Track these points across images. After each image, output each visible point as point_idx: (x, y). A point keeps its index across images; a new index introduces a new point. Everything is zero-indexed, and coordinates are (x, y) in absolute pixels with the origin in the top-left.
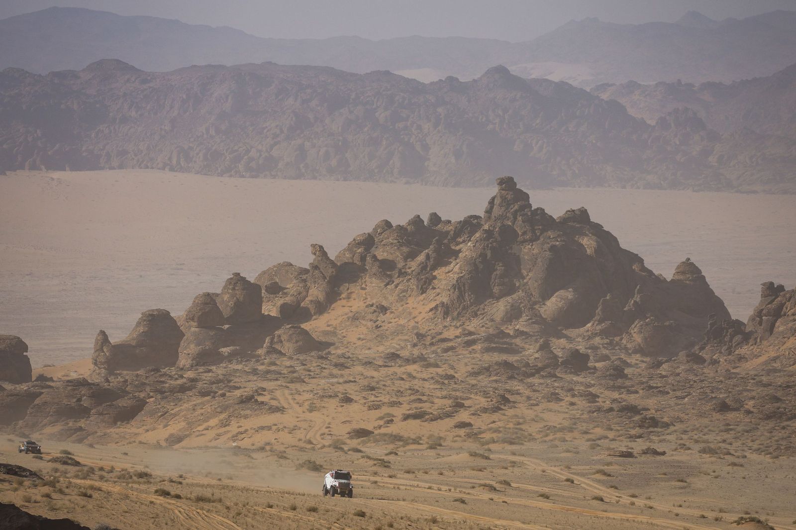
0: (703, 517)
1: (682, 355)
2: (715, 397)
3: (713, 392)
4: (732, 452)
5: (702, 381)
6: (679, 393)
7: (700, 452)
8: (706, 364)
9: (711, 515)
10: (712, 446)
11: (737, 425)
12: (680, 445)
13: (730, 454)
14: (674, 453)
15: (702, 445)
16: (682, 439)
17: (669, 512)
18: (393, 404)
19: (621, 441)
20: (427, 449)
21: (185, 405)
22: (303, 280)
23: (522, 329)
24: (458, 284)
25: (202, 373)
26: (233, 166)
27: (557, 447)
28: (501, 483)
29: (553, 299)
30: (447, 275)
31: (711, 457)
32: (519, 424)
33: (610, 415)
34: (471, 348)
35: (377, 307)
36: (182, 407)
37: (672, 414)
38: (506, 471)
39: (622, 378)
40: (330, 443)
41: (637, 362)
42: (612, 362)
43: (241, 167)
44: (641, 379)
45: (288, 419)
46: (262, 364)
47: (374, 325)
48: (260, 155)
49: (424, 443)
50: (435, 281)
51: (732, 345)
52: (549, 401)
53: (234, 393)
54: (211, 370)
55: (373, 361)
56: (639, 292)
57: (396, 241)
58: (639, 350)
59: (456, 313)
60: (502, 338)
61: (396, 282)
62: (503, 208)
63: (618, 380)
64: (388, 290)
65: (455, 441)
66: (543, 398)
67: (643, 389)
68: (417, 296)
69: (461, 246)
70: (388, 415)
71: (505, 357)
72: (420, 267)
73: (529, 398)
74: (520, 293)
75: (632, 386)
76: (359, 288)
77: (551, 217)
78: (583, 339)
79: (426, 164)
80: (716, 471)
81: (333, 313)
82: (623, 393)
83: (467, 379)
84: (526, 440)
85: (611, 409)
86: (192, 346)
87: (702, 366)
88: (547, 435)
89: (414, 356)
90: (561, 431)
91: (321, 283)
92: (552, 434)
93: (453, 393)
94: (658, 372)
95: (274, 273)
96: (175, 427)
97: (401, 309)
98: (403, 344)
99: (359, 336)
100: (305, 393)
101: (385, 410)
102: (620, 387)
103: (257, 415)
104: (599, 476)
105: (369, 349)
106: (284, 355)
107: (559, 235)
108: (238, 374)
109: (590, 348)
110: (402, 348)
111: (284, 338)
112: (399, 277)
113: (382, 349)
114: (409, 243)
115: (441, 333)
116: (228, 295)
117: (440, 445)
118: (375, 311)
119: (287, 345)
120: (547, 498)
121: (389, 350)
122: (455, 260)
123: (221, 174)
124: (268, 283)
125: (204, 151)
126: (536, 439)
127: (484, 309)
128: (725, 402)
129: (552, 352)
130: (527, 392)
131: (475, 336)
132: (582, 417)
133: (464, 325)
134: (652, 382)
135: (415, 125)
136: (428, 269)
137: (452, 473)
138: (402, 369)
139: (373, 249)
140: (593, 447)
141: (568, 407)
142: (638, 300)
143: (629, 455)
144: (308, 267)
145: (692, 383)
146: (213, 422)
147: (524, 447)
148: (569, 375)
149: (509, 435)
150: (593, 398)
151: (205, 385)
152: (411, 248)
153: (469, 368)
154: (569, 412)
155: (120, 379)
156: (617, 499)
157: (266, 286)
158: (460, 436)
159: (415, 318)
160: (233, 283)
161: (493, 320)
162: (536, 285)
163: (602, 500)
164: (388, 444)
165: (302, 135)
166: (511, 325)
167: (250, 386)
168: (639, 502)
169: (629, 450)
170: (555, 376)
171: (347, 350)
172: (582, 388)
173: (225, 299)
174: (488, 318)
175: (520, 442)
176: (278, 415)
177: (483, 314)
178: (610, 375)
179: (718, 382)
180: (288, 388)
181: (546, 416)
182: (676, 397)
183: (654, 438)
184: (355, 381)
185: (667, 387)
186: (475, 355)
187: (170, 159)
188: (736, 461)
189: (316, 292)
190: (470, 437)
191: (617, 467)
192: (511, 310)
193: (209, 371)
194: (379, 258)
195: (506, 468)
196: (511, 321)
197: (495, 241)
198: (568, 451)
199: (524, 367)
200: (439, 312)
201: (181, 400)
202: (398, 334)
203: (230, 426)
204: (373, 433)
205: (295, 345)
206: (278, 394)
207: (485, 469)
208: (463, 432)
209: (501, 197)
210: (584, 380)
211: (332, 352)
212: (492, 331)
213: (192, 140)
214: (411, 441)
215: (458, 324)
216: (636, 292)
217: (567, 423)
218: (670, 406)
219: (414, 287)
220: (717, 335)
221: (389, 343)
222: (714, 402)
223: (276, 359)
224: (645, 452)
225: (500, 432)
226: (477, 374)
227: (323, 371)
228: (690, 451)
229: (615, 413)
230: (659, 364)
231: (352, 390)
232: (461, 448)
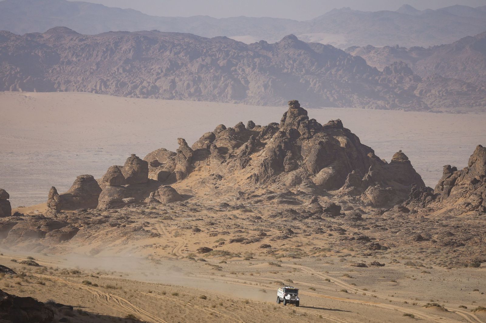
0: (406, 303)
1: (396, 208)
2: (415, 233)
3: (413, 229)
4: (424, 265)
5: (408, 223)
6: (393, 230)
7: (405, 264)
8: (410, 213)
9: (410, 301)
10: (412, 261)
11: (427, 249)
12: (393, 260)
14: (390, 265)
15: (407, 261)
16: (394, 257)
17: (386, 299)
18: (224, 233)
19: (359, 257)
20: (244, 260)
21: (102, 232)
22: (173, 159)
23: (302, 190)
24: (264, 163)
25: (112, 213)
26: (132, 91)
27: (321, 260)
28: (287, 280)
29: (320, 173)
30: (258, 158)
31: (412, 267)
32: (299, 246)
33: (353, 242)
34: (271, 201)
35: (216, 176)
36: (99, 233)
37: (389, 242)
38: (290, 274)
39: (360, 220)
40: (187, 256)
41: (369, 211)
42: (355, 211)
43: (137, 91)
44: (371, 221)
45: (162, 241)
46: (148, 208)
47: (214, 186)
48: (149, 85)
49: (242, 256)
50: (251, 161)
51: (425, 202)
52: (317, 233)
53: (131, 225)
54: (118, 211)
55: (213, 207)
56: (371, 170)
57: (228, 137)
58: (371, 204)
59: (262, 180)
60: (290, 195)
61: (228, 161)
62: (292, 119)
63: (358, 222)
64: (223, 166)
65: (260, 256)
66: (313, 231)
67: (372, 227)
68: (240, 170)
69: (267, 141)
70: (222, 239)
71: (291, 207)
72: (242, 153)
73: (305, 231)
74: (301, 169)
75: (366, 225)
76: (206, 164)
77: (320, 124)
78: (338, 197)
79: (247, 92)
80: (414, 276)
81: (190, 179)
82: (360, 229)
83: (269, 219)
84: (303, 256)
85: (353, 239)
86: (106, 197)
87: (407, 214)
88: (315, 253)
89: (238, 205)
90: (323, 251)
91: (183, 161)
92: (318, 253)
93: (260, 227)
94: (381, 217)
95: (155, 155)
96: (95, 245)
97: (230, 177)
98: (231, 198)
99: (205, 193)
100: (172, 226)
101: (220, 237)
102: (359, 226)
103: (144, 238)
104: (345, 278)
105: (211, 200)
106: (161, 203)
107: (324, 135)
108: (133, 214)
109: (341, 202)
110: (231, 200)
111: (161, 193)
112: (229, 158)
113: (218, 200)
114: (235, 139)
115: (254, 192)
116: (128, 167)
117: (252, 258)
118: (215, 178)
119: (162, 197)
120: (314, 290)
121: (222, 202)
122: (263, 149)
123: (126, 96)
124: (152, 160)
125: (116, 82)
126: (308, 255)
127: (279, 178)
128: (420, 235)
129: (319, 204)
130: (304, 228)
131: (274, 194)
132: (336, 243)
133: (267, 187)
134: (378, 223)
135: (241, 69)
136: (247, 154)
137: (258, 275)
138: (230, 213)
139: (215, 141)
140: (342, 261)
141: (328, 236)
142: (370, 174)
143: (363, 265)
144: (176, 152)
145: (401, 224)
146: (118, 242)
147: (301, 260)
148: (329, 218)
149: (292, 253)
150: (342, 231)
151: (114, 220)
152: (237, 141)
153: (270, 213)
154: (328, 240)
155: (63, 216)
156: (356, 291)
157: (151, 162)
158: (264, 253)
159: (238, 182)
160: (131, 160)
161: (284, 185)
162: (310, 164)
163: (347, 292)
164: (221, 257)
165: (174, 74)
166: (295, 188)
167: (140, 221)
168: (368, 293)
169: (363, 263)
170: (320, 218)
171: (198, 201)
172: (337, 226)
173: (126, 170)
174: (282, 183)
175: (299, 257)
176: (157, 238)
177: (279, 181)
178: (353, 218)
179: (417, 223)
180: (163, 222)
181: (315, 242)
182: (392, 232)
183: (378, 256)
184: (202, 220)
185: (387, 226)
186: (274, 205)
187: (96, 86)
188: (426, 270)
189: (180, 166)
190: (270, 254)
191: (356, 273)
192: (295, 179)
193: (116, 212)
194: (218, 146)
195: (290, 272)
196: (295, 185)
197: (287, 138)
198: (327, 263)
199: (302, 213)
200: (253, 179)
201: (99, 228)
202: (228, 192)
203: (128, 244)
204: (212, 250)
205: (167, 197)
206: (157, 226)
207: (278, 272)
208: (265, 250)
209: (291, 112)
210: (337, 221)
211: (189, 202)
212: (284, 191)
213: (109, 75)
214: (235, 255)
215: (264, 187)
216: (369, 169)
217: (327, 246)
218: (388, 237)
219: (239, 164)
220: (417, 195)
221: (222, 197)
222: (414, 235)
223: (156, 205)
224: (373, 264)
225: (287, 250)
226: (274, 216)
227: (184, 213)
228: (399, 264)
229: (356, 241)
230: (382, 212)
231: (201, 225)
232: (264, 260)
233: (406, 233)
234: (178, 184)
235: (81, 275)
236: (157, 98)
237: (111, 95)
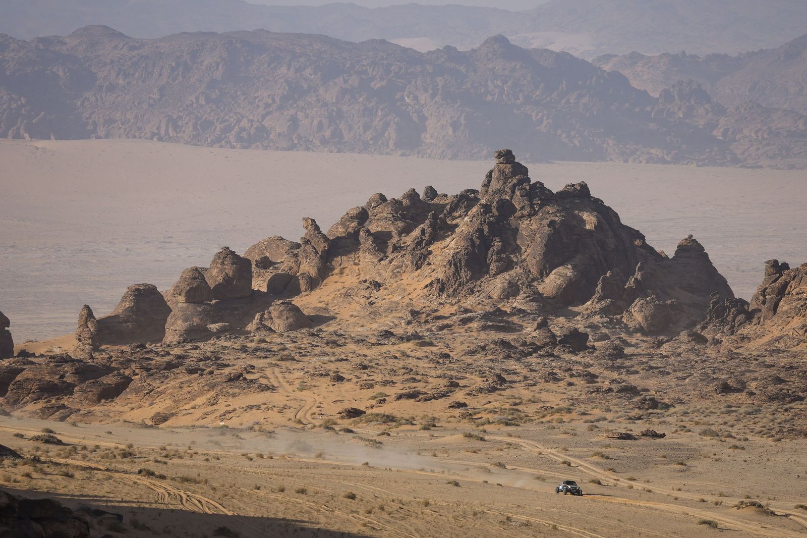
0: (703, 501)
1: (684, 336)
2: (717, 378)
3: (714, 373)
4: (734, 435)
5: (705, 361)
6: (679, 374)
7: (700, 434)
8: (708, 344)
9: (710, 499)
10: (713, 428)
11: (739, 407)
12: (680, 427)
13: (731, 436)
14: (674, 435)
15: (704, 427)
16: (682, 421)
17: (668, 495)
18: (385, 383)
19: (620, 422)
20: (420, 429)
21: (172, 383)
22: (294, 255)
23: (519, 307)
24: (454, 260)
25: (189, 349)
26: (223, 136)
27: (555, 428)
28: (495, 465)
29: (552, 276)
30: (443, 250)
31: (712, 439)
32: (515, 404)
33: (609, 396)
34: (467, 326)
35: (370, 283)
36: (168, 385)
37: (673, 395)
38: (502, 453)
39: (621, 358)
40: (321, 423)
41: (637, 341)
42: (612, 341)
43: (232, 137)
44: (641, 359)
45: (278, 398)
46: (252, 341)
47: (367, 302)
48: (252, 126)
49: (417, 423)
50: (431, 257)
51: (735, 324)
52: (546, 381)
53: (223, 371)
54: (199, 347)
55: (366, 339)
56: (640, 270)
57: (390, 216)
58: (640, 330)
59: (451, 290)
60: (499, 316)
61: (391, 257)
62: (501, 182)
63: (618, 360)
64: (382, 266)
65: (449, 422)
66: (541, 378)
67: (643, 369)
68: (412, 272)
69: (458, 221)
70: (381, 394)
71: (502, 336)
72: (415, 242)
73: (526, 378)
74: (518, 270)
75: (632, 366)
76: (352, 263)
77: (550, 191)
78: (583, 317)
79: (423, 135)
80: (717, 453)
81: (325, 288)
82: (622, 373)
83: (463, 358)
84: (523, 421)
85: (610, 390)
86: (179, 322)
87: (703, 346)
88: (544, 416)
89: (409, 334)
90: (558, 412)
91: (312, 258)
92: (549, 415)
93: (448, 372)
94: (659, 352)
95: (264, 248)
96: (161, 406)
97: (395, 285)
98: (396, 321)
99: (352, 313)
100: (295, 372)
101: (378, 389)
102: (619, 368)
103: (246, 394)
104: (597, 459)
105: (362, 326)
106: (274, 332)
107: (558, 210)
108: (226, 352)
109: (589, 327)
110: (396, 325)
111: (274, 314)
112: (393, 252)
113: (375, 326)
114: (403, 218)
115: (436, 311)
116: (216, 270)
117: (434, 426)
118: (368, 287)
119: (277, 321)
120: (543, 480)
121: (382, 328)
122: (452, 235)
123: (211, 144)
124: (258, 258)
125: (194, 120)
126: (532, 420)
127: (480, 286)
128: (726, 383)
129: (550, 331)
130: (525, 372)
131: (471, 314)
132: (580, 397)
133: (459, 302)
134: (652, 362)
135: (411, 96)
136: (423, 244)
137: (446, 455)
138: (396, 347)
139: (367, 223)
140: (591, 429)
141: (566, 387)
142: (639, 277)
143: (627, 437)
144: (299, 242)
145: (693, 363)
146: (200, 401)
147: (519, 428)
148: (568, 355)
149: (505, 416)
150: (591, 378)
151: (193, 363)
152: (405, 222)
153: (465, 347)
154: (567, 392)
155: (105, 356)
156: (615, 482)
157: (256, 261)
158: (455, 417)
159: (409, 294)
160: (222, 257)
161: (490, 297)
162: (534, 261)
163: (599, 483)
164: (380, 424)
165: (295, 105)
166: (508, 302)
167: (239, 364)
168: (637, 485)
169: (628, 432)
170: (553, 355)
171: (339, 327)
172: (581, 368)
173: (214, 274)
174: (485, 295)
175: (516, 423)
176: (268, 394)
177: (480, 291)
178: (610, 355)
179: (720, 362)
180: (278, 365)
181: (544, 396)
182: (677, 378)
183: (654, 420)
184: (347, 360)
185: (668, 367)
186: (471, 334)
187: (158, 128)
188: (738, 443)
189: (308, 267)
190: (465, 418)
191: (615, 449)
192: (509, 287)
193: (197, 348)
194: (372, 231)
195: (501, 450)
196: (508, 299)
197: (493, 216)
198: (566, 433)
199: (521, 346)
200: (434, 289)
201: (167, 377)
202: (391, 311)
203: (218, 405)
204: (365, 413)
205: (286, 322)
206: (268, 372)
207: (480, 450)
208: (457, 412)
209: (499, 171)
210: (582, 360)
211: (324, 330)
212: (489, 309)
213: (181, 109)
214: (404, 421)
215: (454, 302)
216: (637, 269)
217: (565, 404)
218: (671, 387)
219: (409, 263)
220: (720, 314)
221: (382, 321)
222: (716, 382)
223: (265, 335)
224: (645, 434)
225: (495, 412)
226: (473, 353)
227: (315, 348)
228: (690, 433)
229: (614, 394)
230: (660, 344)
231: (344, 369)
232: (455, 429)
233: (701, 380)
234: (303, 298)
235: (136, 460)
236: (266, 148)
237: (186, 144)
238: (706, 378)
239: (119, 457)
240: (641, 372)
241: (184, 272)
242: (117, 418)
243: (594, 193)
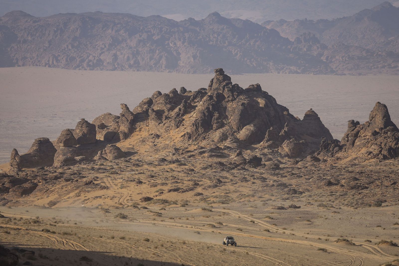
0: (320, 239)
1: (309, 158)
2: (325, 179)
3: (324, 176)
4: (334, 206)
5: (319, 170)
6: (307, 177)
7: (318, 206)
8: (321, 162)
9: (323, 238)
10: (324, 203)
11: (336, 192)
12: (308, 203)
13: (333, 207)
14: (305, 207)
15: (319, 203)
16: (309, 200)
17: (302, 237)
18: (163, 184)
19: (278, 201)
20: (180, 206)
21: (58, 186)
22: (117, 122)
23: (228, 145)
24: (195, 123)
25: (66, 169)
26: (80, 64)
27: (246, 205)
28: (218, 223)
29: (244, 130)
30: (190, 118)
31: (324, 209)
32: (227, 193)
33: (273, 188)
34: (202, 155)
35: (154, 135)
36: (56, 187)
37: (304, 187)
38: (220, 217)
39: (278, 170)
40: (132, 204)
41: (286, 161)
42: (274, 161)
43: (85, 64)
44: (288, 170)
45: (110, 193)
46: (97, 165)
47: (153, 144)
48: (95, 59)
49: (179, 204)
50: (184, 122)
51: (334, 152)
52: (242, 182)
53: (83, 180)
54: (71, 168)
55: (153, 162)
56: (287, 126)
57: (164, 102)
58: (287, 155)
59: (194, 138)
60: (218, 150)
61: (164, 122)
62: (218, 84)
63: (277, 171)
64: (160, 127)
65: (194, 203)
66: (239, 180)
67: (289, 175)
68: (175, 129)
69: (197, 104)
70: (161, 190)
71: (219, 160)
72: (176, 115)
73: (232, 180)
74: (227, 127)
75: (284, 173)
76: (145, 125)
77: (242, 88)
78: (259, 150)
79: (179, 62)
80: (326, 215)
81: (132, 138)
82: (279, 177)
83: (200, 171)
84: (231, 202)
85: (273, 185)
86: (61, 156)
87: (318, 163)
88: (241, 199)
89: (174, 160)
90: (248, 197)
91: (126, 123)
92: (243, 198)
93: (193, 178)
94: (297, 166)
95: (102, 119)
96: (52, 197)
97: (166, 136)
98: (168, 154)
99: (146, 150)
100: (118, 179)
101: (159, 187)
102: (278, 174)
103: (94, 191)
104: (267, 219)
105: (151, 156)
106: (108, 160)
107: (246, 98)
108: (84, 170)
109: (262, 155)
110: (167, 156)
111: (108, 151)
112: (165, 120)
113: (157, 156)
114: (170, 103)
115: (187, 148)
116: (79, 130)
117: (187, 205)
118: (154, 137)
119: (109, 155)
120: (241, 230)
121: (161, 157)
122: (194, 111)
123: (75, 69)
124: (99, 124)
125: (66, 57)
126: (235, 201)
127: (208, 136)
128: (330, 181)
129: (243, 157)
130: (231, 177)
131: (204, 149)
132: (258, 189)
133: (198, 143)
134: (293, 171)
135: (173, 43)
136: (180, 116)
137: (193, 219)
138: (168, 166)
139: (152, 105)
140: (264, 205)
141: (251, 184)
142: (286, 130)
143: (282, 208)
144: (119, 115)
145: (313, 171)
146: (72, 194)
147: (229, 205)
148: (252, 168)
149: (222, 199)
150: (264, 180)
151: (68, 176)
152: (171, 105)
153: (201, 166)
154: (252, 187)
155: (24, 173)
156: (276, 230)
157: (98, 125)
158: (197, 200)
159: (174, 140)
160: (81, 124)
161: (213, 141)
162: (235, 123)
163: (269, 231)
164: (160, 204)
165: (116, 49)
166: (222, 143)
167: (91, 176)
168: (287, 232)
169: (282, 206)
170: (245, 169)
171: (140, 157)
172: (258, 175)
173: (77, 132)
174: (211, 140)
175: (227, 202)
176: (105, 190)
177: (208, 138)
178: (273, 168)
179: (327, 171)
180: (110, 176)
181: (241, 189)
182: (306, 179)
183: (295, 200)
184: (144, 173)
185: (301, 174)
186: (204, 159)
187: (49, 61)
188: (336, 210)
189: (124, 128)
190: (202, 201)
191: (276, 214)
192: (222, 136)
193: (70, 169)
194: (155, 110)
195: (220, 216)
196: (222, 141)
197: (214, 101)
198: (252, 207)
199: (229, 164)
200: (186, 137)
201: (55, 183)
202: (165, 148)
203: (81, 196)
204: (153, 199)
205: (113, 155)
206: (105, 180)
207: (210, 216)
208: (198, 198)
209: (217, 79)
210: (259, 171)
211: (132, 158)
212: (213, 147)
213: (60, 51)
214: (172, 203)
215: (196, 143)
216: (285, 126)
217: (251, 193)
218: (303, 183)
219: (173, 125)
220: (326, 147)
221: (160, 154)
222: (325, 181)
223: (103, 162)
224: (290, 207)
225: (217, 197)
226: (205, 168)
227: (128, 168)
228: (313, 206)
229: (275, 187)
230: (297, 162)
231: (142, 177)
232: (198, 206)
233: (318, 180)
234: (121, 143)
235: (41, 224)
236: (102, 70)
237: (62, 68)
238: (320, 179)
239: (32, 223)
240: (288, 176)
241: (62, 132)
242: (31, 204)
243: (263, 89)
